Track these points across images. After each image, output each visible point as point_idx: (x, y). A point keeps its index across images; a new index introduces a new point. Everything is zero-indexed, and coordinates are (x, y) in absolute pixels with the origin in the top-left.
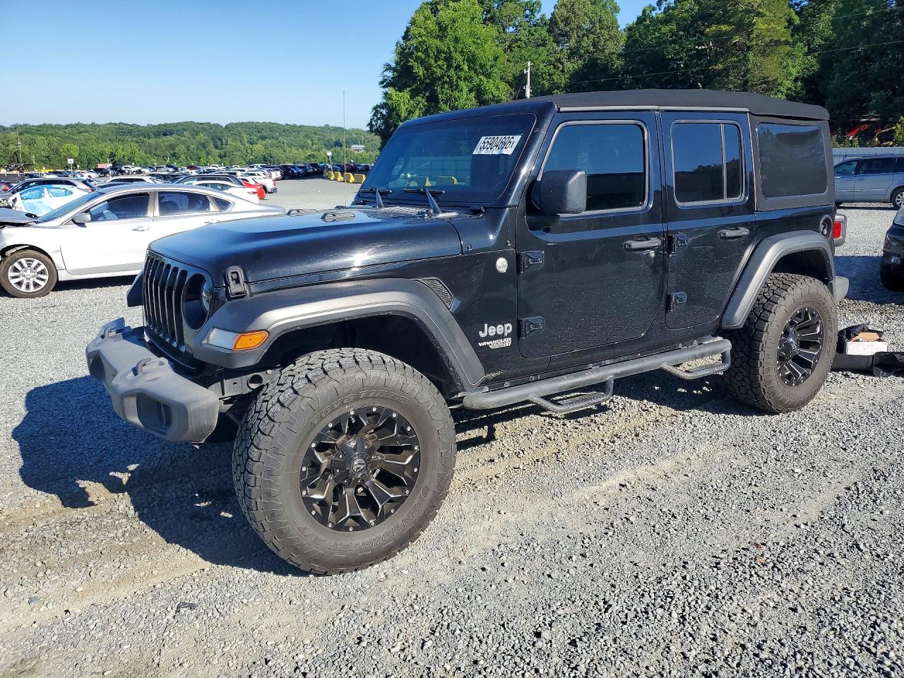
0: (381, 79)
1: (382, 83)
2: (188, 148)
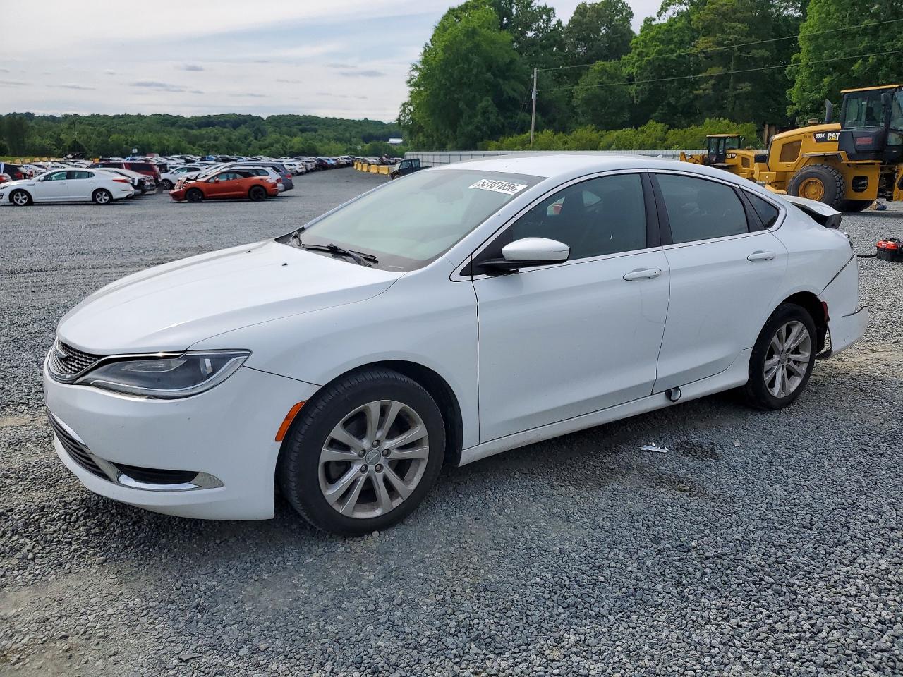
0: (408, 78)
1: (409, 82)
2: (229, 140)
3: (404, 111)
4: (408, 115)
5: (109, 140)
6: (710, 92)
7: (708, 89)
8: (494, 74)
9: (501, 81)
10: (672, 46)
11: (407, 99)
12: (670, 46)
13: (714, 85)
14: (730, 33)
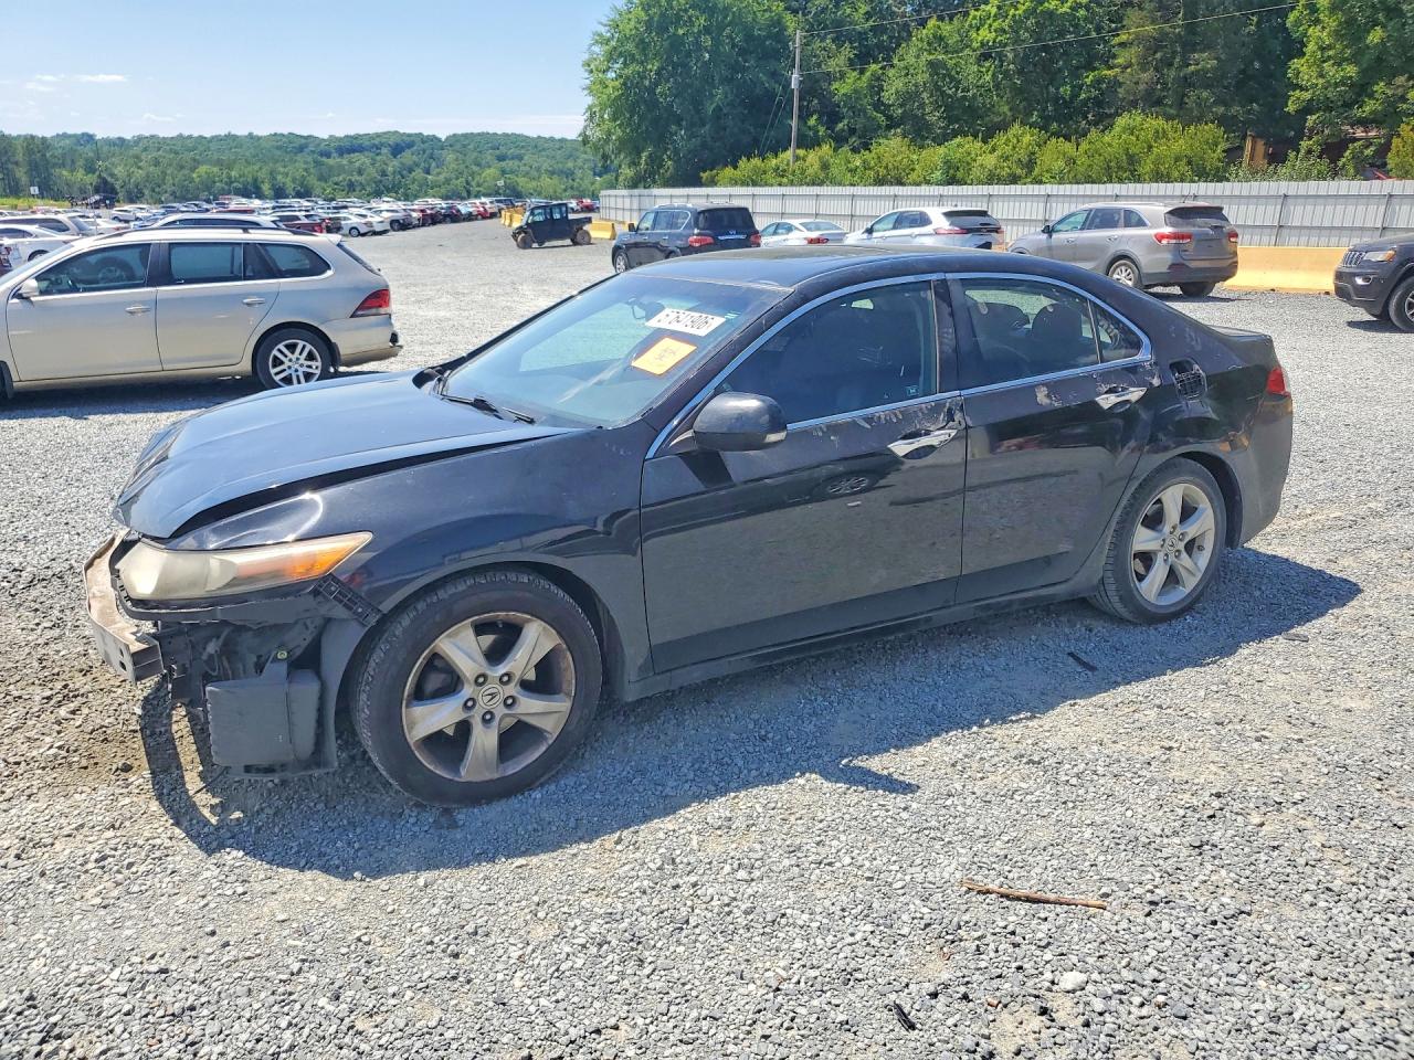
1: (588, 65)
2: (384, 174)
5: (194, 175)
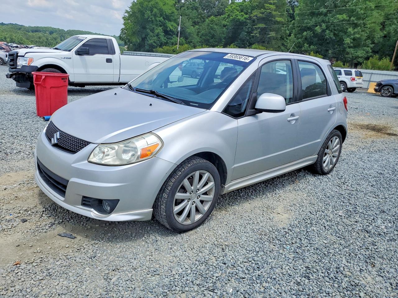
0: (123, 16)
3: (122, 32)
4: (124, 34)
6: (258, 35)
7: (257, 33)
8: (163, 18)
9: (167, 21)
10: (243, 13)
11: (123, 27)
12: (242, 13)
13: (260, 32)
14: (267, 9)
